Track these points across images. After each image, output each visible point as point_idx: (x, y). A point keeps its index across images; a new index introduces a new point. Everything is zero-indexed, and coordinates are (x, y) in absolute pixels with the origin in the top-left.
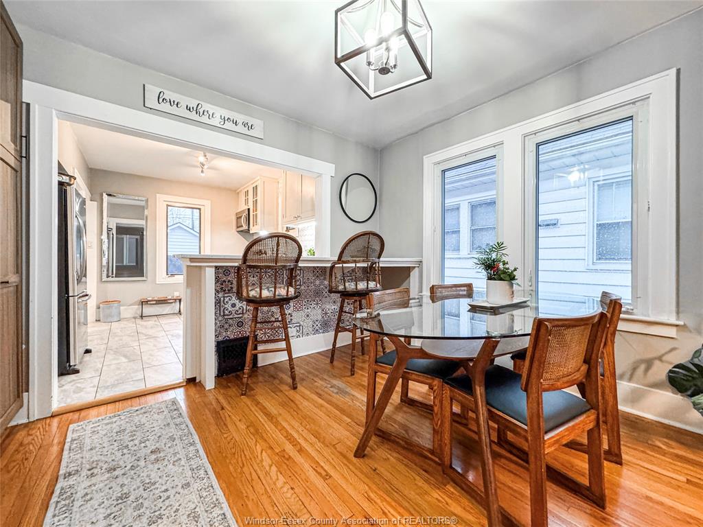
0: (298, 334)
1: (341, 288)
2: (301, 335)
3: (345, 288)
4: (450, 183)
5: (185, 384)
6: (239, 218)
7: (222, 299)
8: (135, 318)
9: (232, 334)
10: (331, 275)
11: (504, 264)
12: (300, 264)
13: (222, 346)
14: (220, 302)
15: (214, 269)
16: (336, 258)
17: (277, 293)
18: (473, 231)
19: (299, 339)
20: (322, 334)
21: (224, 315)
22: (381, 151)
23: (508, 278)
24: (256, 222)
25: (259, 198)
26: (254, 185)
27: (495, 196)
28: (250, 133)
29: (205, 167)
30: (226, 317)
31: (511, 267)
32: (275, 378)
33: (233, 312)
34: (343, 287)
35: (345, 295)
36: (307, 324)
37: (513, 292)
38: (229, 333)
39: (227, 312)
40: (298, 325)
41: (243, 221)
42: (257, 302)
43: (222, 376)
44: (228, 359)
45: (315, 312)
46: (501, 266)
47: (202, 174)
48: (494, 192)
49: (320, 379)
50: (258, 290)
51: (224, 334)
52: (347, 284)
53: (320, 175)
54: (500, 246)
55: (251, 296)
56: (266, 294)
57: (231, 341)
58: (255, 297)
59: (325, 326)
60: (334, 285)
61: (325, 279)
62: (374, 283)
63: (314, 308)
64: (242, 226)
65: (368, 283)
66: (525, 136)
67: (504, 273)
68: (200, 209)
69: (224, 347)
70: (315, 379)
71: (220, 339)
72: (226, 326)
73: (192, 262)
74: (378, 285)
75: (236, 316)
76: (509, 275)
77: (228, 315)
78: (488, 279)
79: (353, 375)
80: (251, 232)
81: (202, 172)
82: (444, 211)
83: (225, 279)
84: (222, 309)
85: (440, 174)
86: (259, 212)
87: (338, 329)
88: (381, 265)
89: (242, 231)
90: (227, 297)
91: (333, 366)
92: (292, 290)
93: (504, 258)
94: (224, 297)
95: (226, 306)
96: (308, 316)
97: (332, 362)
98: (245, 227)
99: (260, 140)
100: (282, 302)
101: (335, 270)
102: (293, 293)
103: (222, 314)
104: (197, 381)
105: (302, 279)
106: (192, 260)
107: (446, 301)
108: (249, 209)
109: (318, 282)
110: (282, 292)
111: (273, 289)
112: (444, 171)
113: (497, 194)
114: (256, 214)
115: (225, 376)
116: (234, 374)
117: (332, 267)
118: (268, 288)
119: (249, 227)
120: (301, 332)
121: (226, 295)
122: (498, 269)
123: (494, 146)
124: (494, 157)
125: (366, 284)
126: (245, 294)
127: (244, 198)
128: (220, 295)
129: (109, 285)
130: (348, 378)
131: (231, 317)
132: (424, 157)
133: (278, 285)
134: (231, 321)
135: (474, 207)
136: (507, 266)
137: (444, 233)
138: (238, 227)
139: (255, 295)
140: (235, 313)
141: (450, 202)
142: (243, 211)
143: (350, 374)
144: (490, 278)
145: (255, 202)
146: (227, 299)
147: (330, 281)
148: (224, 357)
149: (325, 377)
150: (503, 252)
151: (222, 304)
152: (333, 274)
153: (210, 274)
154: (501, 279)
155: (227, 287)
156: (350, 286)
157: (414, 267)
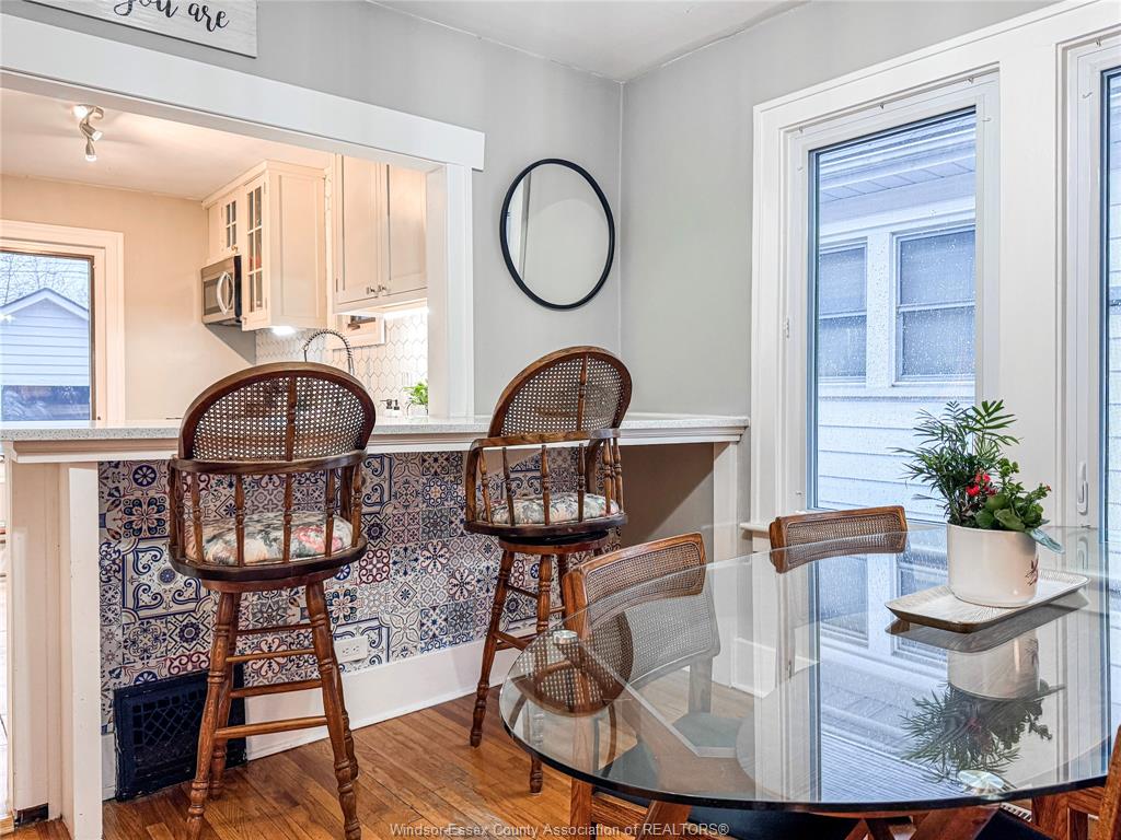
0: (374, 652)
1: (500, 517)
2: (384, 656)
3: (512, 519)
4: (835, 177)
5: (12, 829)
6: (208, 285)
7: (130, 557)
9: (162, 664)
10: (472, 476)
11: (1004, 475)
12: (371, 449)
13: (131, 703)
14: (122, 569)
15: (94, 473)
16: (484, 426)
17: (294, 547)
18: (906, 318)
19: (377, 666)
20: (448, 649)
21: (137, 608)
22: (625, 85)
23: (1017, 523)
24: (257, 300)
25: (266, 227)
26: (252, 188)
27: (973, 215)
28: (217, 38)
29: (96, 136)
30: (142, 613)
31: (1027, 482)
32: (295, 804)
33: (168, 597)
34: (506, 516)
35: (514, 539)
36: (403, 620)
37: (1034, 568)
38: (152, 662)
39: (145, 598)
40: (375, 623)
41: (220, 294)
42: (235, 579)
43: (132, 796)
44: (151, 742)
45: (427, 580)
46: (995, 479)
47: (89, 158)
48: (970, 203)
49: (436, 806)
50: (232, 537)
51: (139, 665)
52: (519, 506)
53: (438, 167)
54: (990, 412)
55: (209, 557)
56: (258, 550)
57: (159, 686)
58: (224, 562)
59: (458, 621)
60: (480, 505)
61: (456, 482)
62: (602, 500)
63: (425, 569)
64: (218, 309)
65: (581, 503)
66: (1066, 47)
67: (1008, 504)
68: (90, 259)
69: (137, 709)
70: (418, 805)
71: (126, 681)
72: (145, 641)
73: (20, 452)
74: (614, 508)
75: (176, 608)
76: (1023, 512)
77: (147, 607)
78: (953, 521)
79: (536, 789)
80: (245, 328)
81: (88, 151)
82: (816, 257)
83: (138, 494)
84: (130, 589)
85: (802, 160)
86: (265, 269)
87: (496, 641)
88: (621, 442)
89: (219, 323)
90: (146, 550)
91: (479, 755)
92: (343, 532)
93: (1006, 452)
94: (136, 552)
95: (144, 579)
96: (405, 595)
97: (475, 742)
98: (227, 313)
99: (245, 60)
100: (312, 573)
101: (483, 465)
102: (348, 541)
103: (130, 603)
104: (52, 816)
105: (386, 486)
106: (24, 447)
107: (821, 562)
108: (238, 260)
109: (436, 492)
110: (310, 543)
111: (280, 534)
112: (816, 153)
113: (979, 208)
114: (259, 275)
115: (140, 800)
116: (168, 790)
117: (475, 454)
118: (265, 532)
119: (238, 312)
120: (384, 646)
121: (142, 545)
122: (987, 491)
123: (971, 79)
124: (970, 110)
125: (575, 506)
126: (191, 552)
127: (223, 225)
128: (124, 546)
130: (521, 802)
131: (160, 611)
132: (756, 109)
133: (296, 519)
134: (159, 625)
135: (908, 246)
136: (1015, 478)
137: (815, 325)
138: (207, 312)
139: (224, 555)
140: (174, 600)
141: (834, 232)
142: (221, 265)
143: (526, 787)
144: (959, 519)
145: (256, 240)
146: (145, 558)
147: (470, 493)
148: (138, 737)
149: (454, 799)
150: (1001, 432)
151: (130, 572)
152: (479, 475)
153: (83, 489)
154: (996, 526)
155: (145, 518)
156: (528, 513)
157: (726, 444)
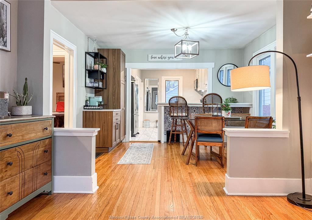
5: (158, 142)
8: (154, 127)
15: (164, 107)
24: (199, 86)
25: (200, 74)
28: (178, 60)
30: (169, 123)
33: (172, 122)
41: (195, 85)
68: (178, 81)
71: (168, 130)
72: (170, 126)
80: (198, 90)
84: (168, 120)
86: (199, 81)
98: (196, 88)
104: (161, 142)
108: (197, 79)
112: (260, 61)
127: (196, 74)
128: (168, 116)
129: (147, 114)
132: (253, 54)
